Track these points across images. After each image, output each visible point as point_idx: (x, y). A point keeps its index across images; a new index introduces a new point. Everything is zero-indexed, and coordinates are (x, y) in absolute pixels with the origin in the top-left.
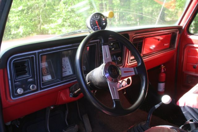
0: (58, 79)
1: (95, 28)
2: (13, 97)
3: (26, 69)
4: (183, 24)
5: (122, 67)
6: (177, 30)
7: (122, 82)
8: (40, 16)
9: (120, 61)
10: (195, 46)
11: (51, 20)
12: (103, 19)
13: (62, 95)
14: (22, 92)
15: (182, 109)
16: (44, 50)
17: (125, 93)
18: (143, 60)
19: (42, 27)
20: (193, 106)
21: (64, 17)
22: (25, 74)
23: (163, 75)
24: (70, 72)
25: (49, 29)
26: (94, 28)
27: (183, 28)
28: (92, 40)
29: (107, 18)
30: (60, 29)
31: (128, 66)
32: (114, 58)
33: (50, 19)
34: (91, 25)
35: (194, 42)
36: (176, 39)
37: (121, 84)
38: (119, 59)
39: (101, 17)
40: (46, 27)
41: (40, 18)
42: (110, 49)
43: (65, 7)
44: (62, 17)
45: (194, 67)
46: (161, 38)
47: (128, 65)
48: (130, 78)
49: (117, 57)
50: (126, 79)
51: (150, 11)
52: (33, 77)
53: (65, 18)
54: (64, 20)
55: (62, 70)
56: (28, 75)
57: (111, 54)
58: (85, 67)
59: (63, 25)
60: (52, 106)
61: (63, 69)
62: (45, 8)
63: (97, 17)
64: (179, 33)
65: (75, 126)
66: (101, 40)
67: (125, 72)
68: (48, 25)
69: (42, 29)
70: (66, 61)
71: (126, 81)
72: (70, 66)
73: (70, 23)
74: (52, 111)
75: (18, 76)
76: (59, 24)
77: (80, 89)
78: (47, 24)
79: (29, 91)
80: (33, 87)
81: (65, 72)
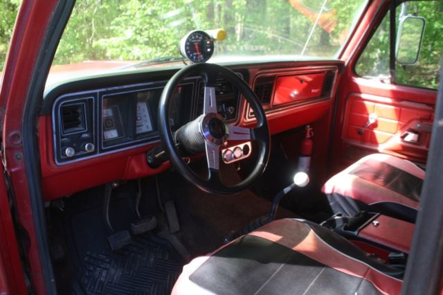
0: (128, 138)
1: (193, 55)
2: (59, 161)
3: (80, 118)
4: (346, 58)
5: (235, 123)
6: (336, 66)
7: (235, 149)
8: (93, 22)
9: (231, 113)
10: (363, 96)
11: (113, 30)
12: (208, 42)
13: (133, 163)
14: (73, 153)
15: (329, 198)
16: (109, 89)
17: (239, 169)
18: (267, 116)
19: (95, 44)
20: (345, 193)
21: (138, 26)
22: (76, 125)
23: (308, 144)
24: (147, 127)
25: (108, 48)
26: (191, 55)
27: (346, 64)
28: (188, 76)
29: (214, 40)
30: (129, 48)
31: (246, 123)
32: (222, 109)
33: (111, 28)
34: (186, 51)
35: (362, 90)
36: (333, 81)
37: (233, 152)
38: (231, 110)
39: (204, 39)
40: (102, 43)
41: (91, 26)
42: (217, 93)
43: (140, 7)
44: (134, 25)
45: (360, 133)
46: (308, 79)
47: (245, 121)
48: (249, 144)
49: (227, 106)
50: (242, 146)
51: (303, 25)
52: (90, 131)
53: (141, 27)
54: (138, 32)
55: (135, 123)
56: (81, 128)
57: (217, 101)
58: (172, 120)
59: (135, 42)
60: (116, 182)
61: (137, 122)
62: (102, 6)
63: (197, 37)
64: (339, 73)
65: (151, 218)
66: (204, 77)
67: (235, 133)
68: (106, 40)
69: (93, 46)
70: (143, 110)
71: (242, 148)
72: (148, 118)
73: (149, 37)
74: (115, 190)
75: (66, 128)
76: (126, 39)
77: (163, 152)
78: (104, 38)
79: (82, 153)
80: (90, 147)
81: (140, 126)
